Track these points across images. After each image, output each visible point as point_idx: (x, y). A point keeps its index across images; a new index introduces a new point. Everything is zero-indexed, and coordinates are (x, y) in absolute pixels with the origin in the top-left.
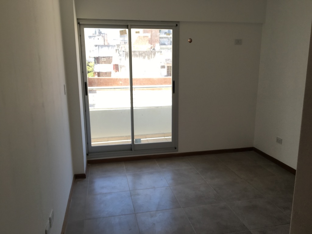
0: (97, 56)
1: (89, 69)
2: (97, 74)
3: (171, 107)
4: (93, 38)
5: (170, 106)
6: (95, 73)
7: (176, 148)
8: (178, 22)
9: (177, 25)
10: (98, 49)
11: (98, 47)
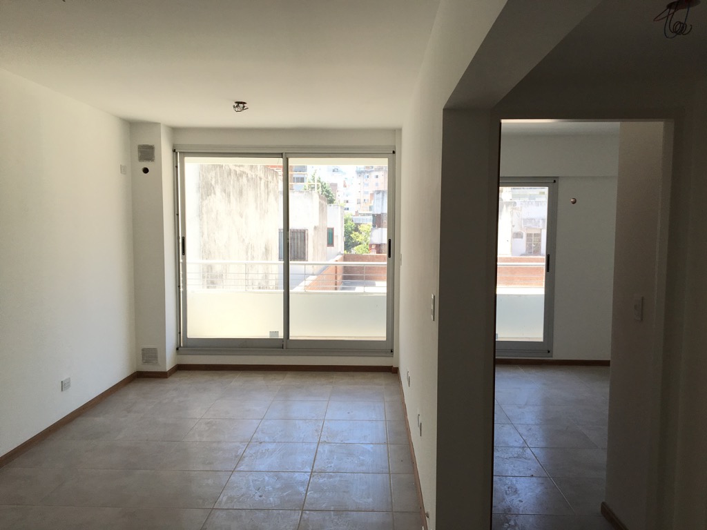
0: (379, 213)
1: (358, 237)
2: (373, 247)
3: (543, 297)
4: (367, 174)
5: (541, 295)
6: (371, 246)
7: (549, 352)
8: (557, 177)
9: (555, 181)
10: (381, 200)
11: (381, 194)
